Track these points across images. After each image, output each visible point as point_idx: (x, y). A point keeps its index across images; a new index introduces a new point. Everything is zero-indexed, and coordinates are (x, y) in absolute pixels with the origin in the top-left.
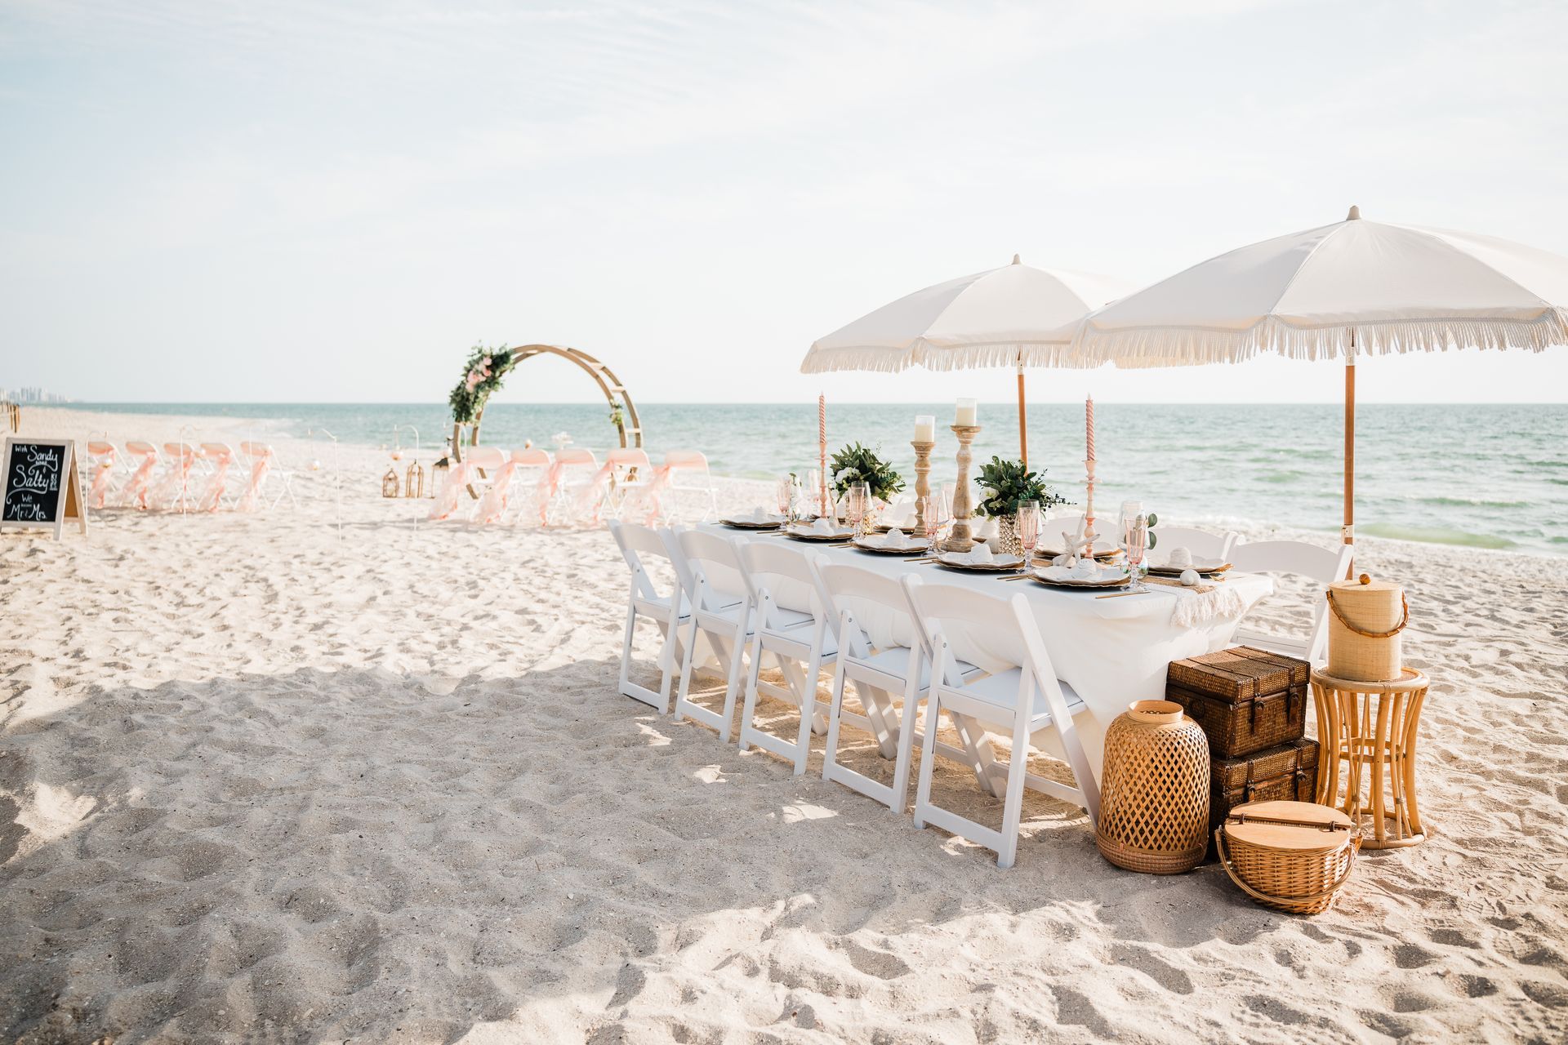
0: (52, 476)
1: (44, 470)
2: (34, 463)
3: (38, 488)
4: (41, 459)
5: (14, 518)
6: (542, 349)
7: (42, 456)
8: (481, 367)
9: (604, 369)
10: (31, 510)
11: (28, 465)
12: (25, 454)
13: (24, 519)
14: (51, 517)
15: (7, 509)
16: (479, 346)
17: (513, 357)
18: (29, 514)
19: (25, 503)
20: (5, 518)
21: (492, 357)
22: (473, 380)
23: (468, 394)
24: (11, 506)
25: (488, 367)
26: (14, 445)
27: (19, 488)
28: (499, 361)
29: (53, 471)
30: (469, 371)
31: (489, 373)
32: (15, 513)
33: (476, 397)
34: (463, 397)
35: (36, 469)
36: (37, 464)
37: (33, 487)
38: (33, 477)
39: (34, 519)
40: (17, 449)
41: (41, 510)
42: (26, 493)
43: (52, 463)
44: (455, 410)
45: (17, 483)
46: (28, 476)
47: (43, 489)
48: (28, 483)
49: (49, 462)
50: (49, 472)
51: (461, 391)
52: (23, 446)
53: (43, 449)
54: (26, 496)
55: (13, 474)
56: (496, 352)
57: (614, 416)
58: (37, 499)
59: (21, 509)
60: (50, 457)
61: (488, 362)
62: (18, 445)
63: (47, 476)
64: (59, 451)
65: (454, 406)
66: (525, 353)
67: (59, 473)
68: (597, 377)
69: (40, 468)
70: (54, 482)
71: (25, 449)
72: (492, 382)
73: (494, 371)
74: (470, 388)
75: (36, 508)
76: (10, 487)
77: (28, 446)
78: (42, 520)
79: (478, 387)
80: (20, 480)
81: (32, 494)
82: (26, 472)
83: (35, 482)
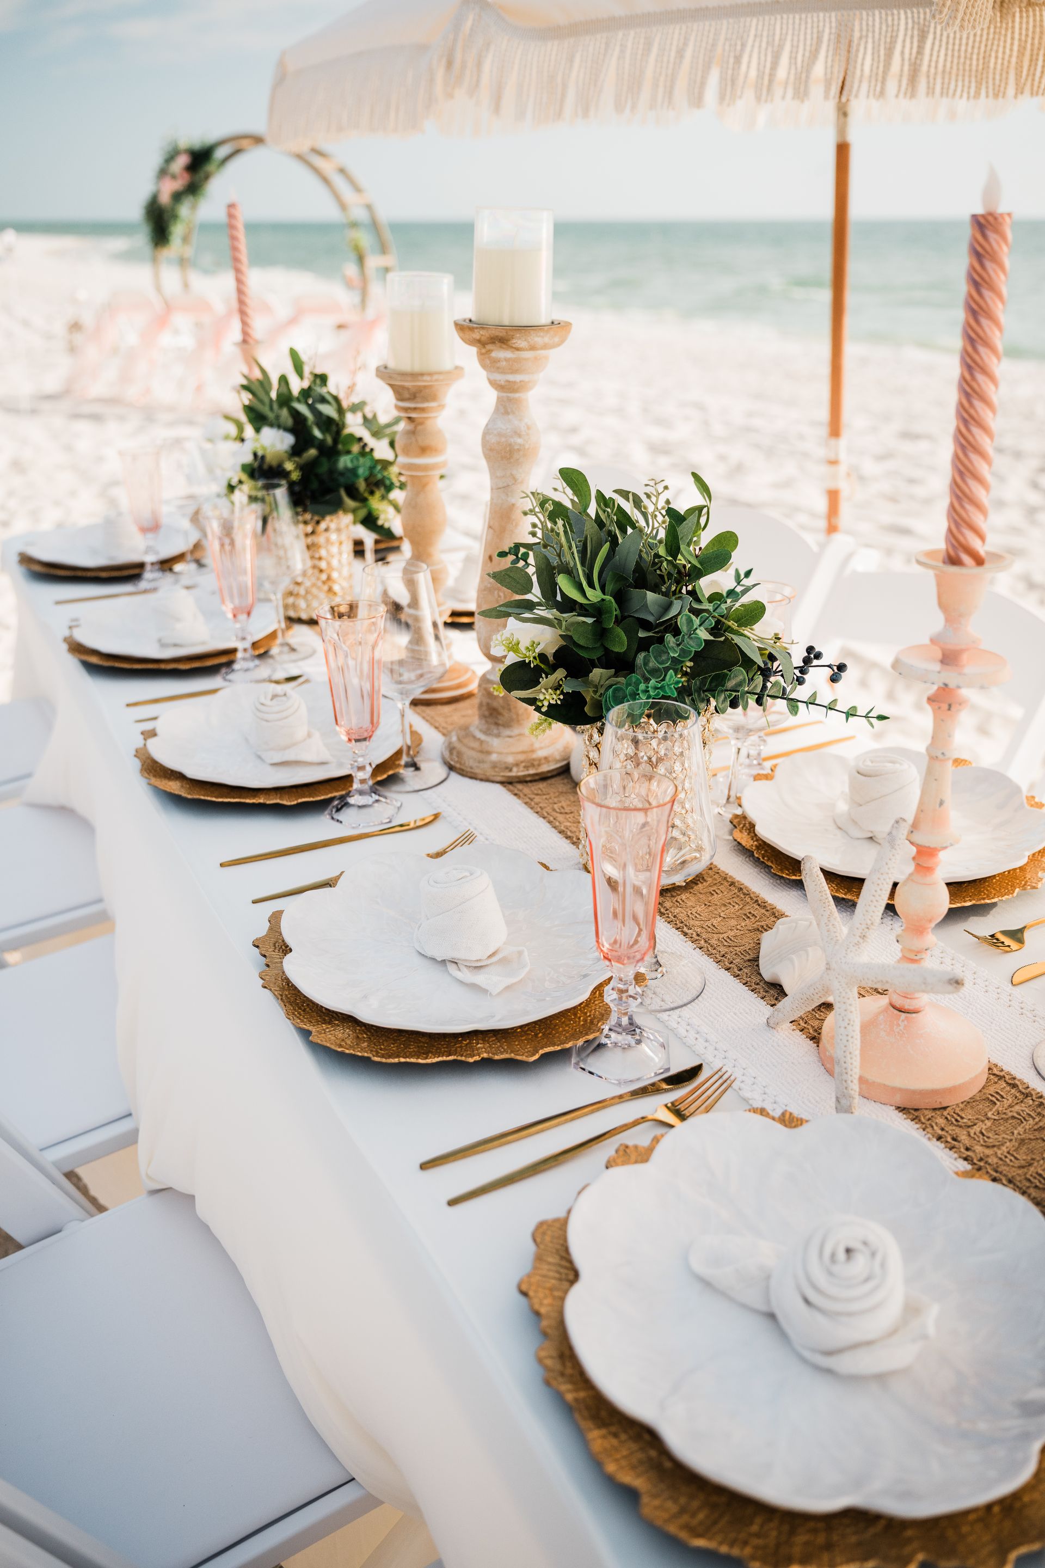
8: (178, 166)
9: (342, 171)
16: (173, 135)
17: (220, 153)
21: (190, 152)
22: (168, 188)
23: (164, 208)
25: (187, 168)
28: (201, 159)
30: (162, 173)
31: (189, 176)
33: (174, 212)
34: (158, 212)
44: (150, 230)
51: (155, 203)
56: (194, 146)
57: (350, 239)
61: (187, 159)
65: (148, 225)
66: (235, 147)
68: (326, 180)
72: (193, 189)
73: (194, 174)
74: (165, 199)
79: (177, 197)
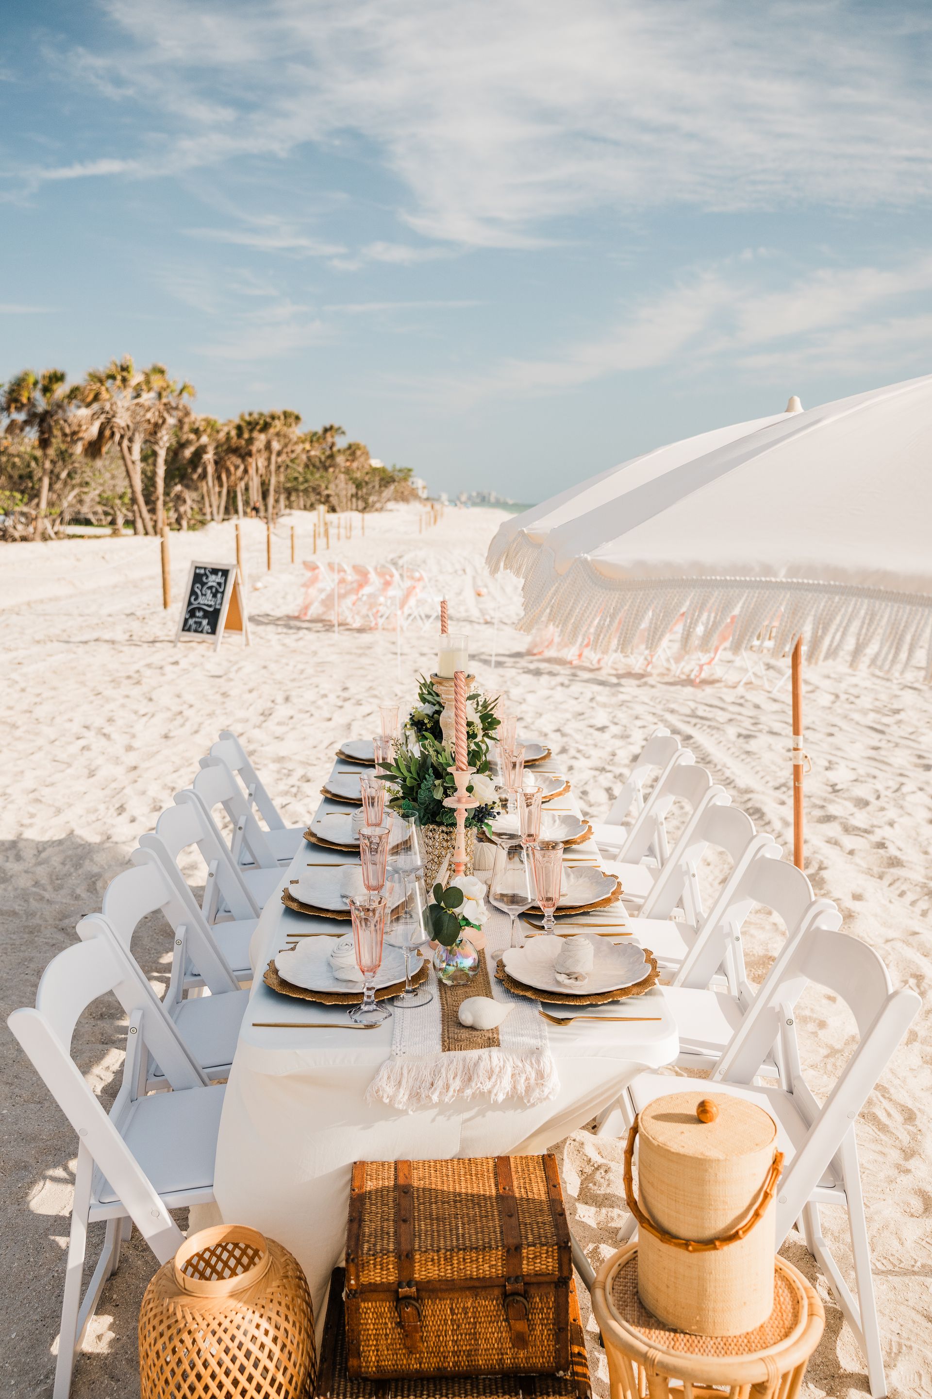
0: (219, 596)
1: (214, 590)
2: (208, 583)
3: (207, 605)
4: (213, 581)
5: (189, 630)
7: (214, 577)
10: (200, 623)
11: (203, 584)
12: (202, 575)
13: (196, 631)
14: (213, 632)
15: (186, 621)
18: (199, 627)
19: (198, 617)
20: (183, 630)
24: (188, 619)
26: (196, 568)
27: (195, 604)
29: (219, 590)
32: (190, 626)
35: (208, 588)
36: (210, 584)
37: (205, 604)
38: (206, 595)
39: (202, 632)
40: (198, 571)
41: (208, 624)
42: (200, 609)
43: (219, 584)
45: (195, 600)
46: (202, 595)
47: (210, 606)
48: (201, 600)
50: (217, 591)
53: (215, 571)
54: (199, 612)
55: (193, 593)
58: (206, 614)
59: (196, 623)
60: (219, 578)
62: (200, 568)
63: (215, 595)
64: (225, 573)
67: (224, 593)
69: (211, 588)
70: (219, 601)
71: (202, 571)
75: (205, 622)
76: (190, 603)
77: (205, 569)
78: (208, 633)
80: (197, 598)
81: (204, 610)
82: (201, 591)
83: (206, 600)
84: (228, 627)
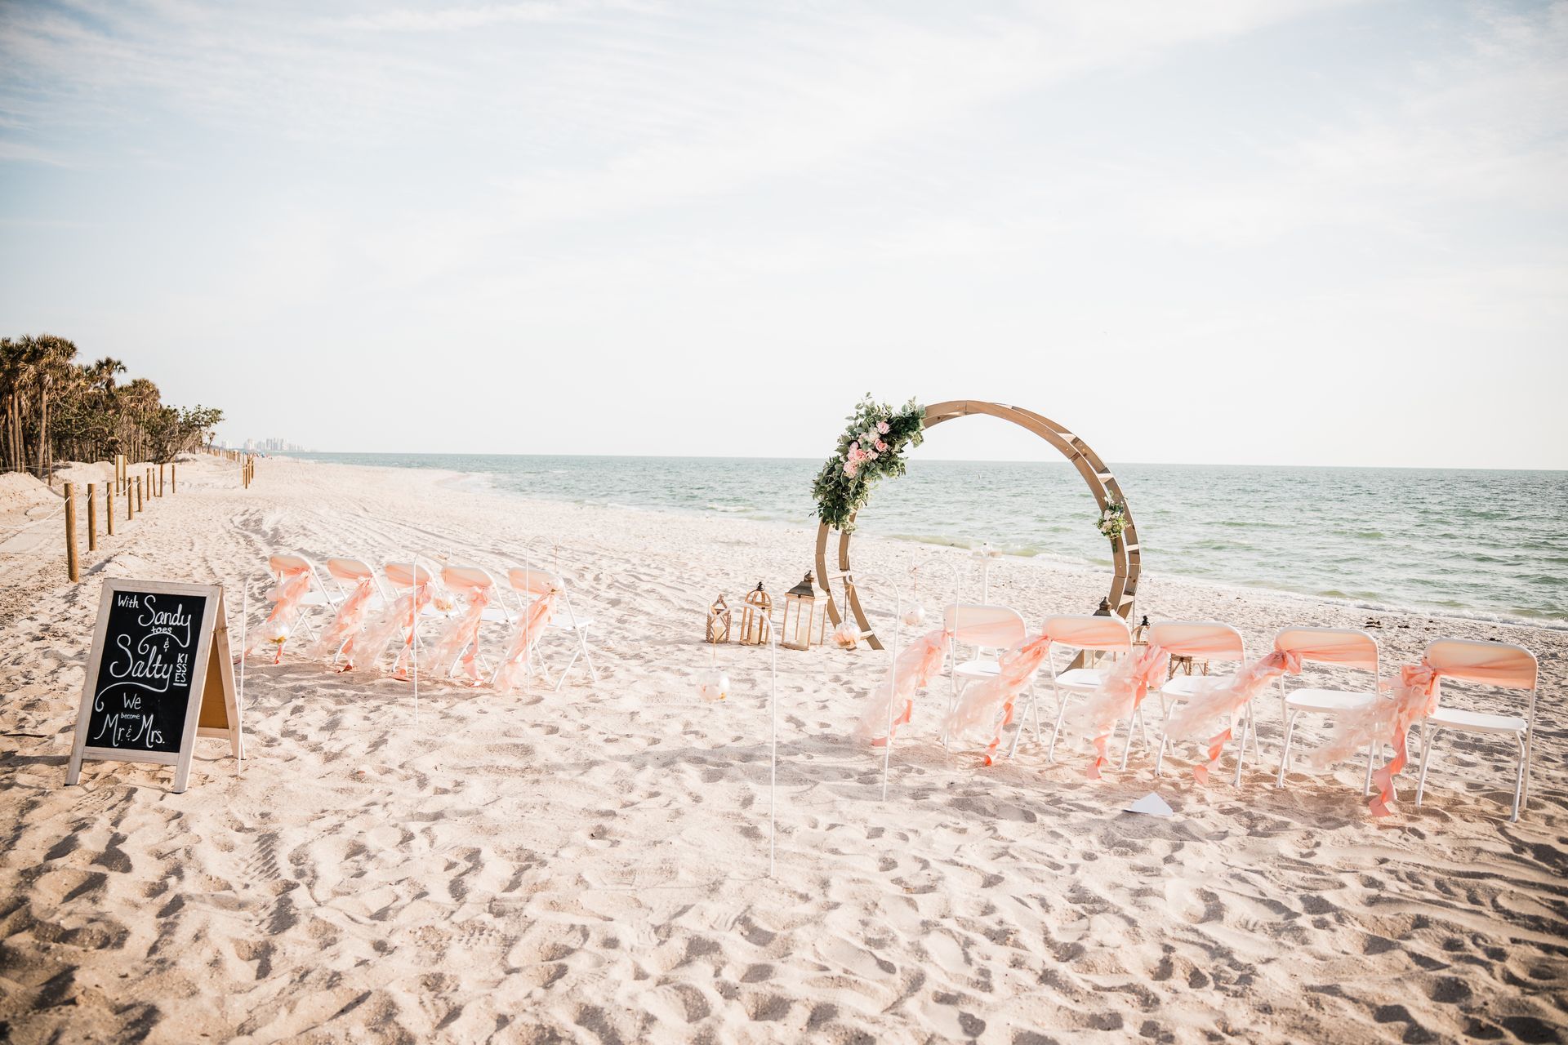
0: (180, 659)
1: (166, 646)
2: (148, 630)
3: (151, 682)
4: (163, 623)
5: (106, 743)
6: (969, 408)
7: (164, 616)
8: (873, 437)
10: (137, 724)
11: (138, 633)
12: (134, 612)
13: (125, 744)
14: (173, 744)
15: (96, 720)
16: (868, 402)
18: (134, 735)
19: (129, 711)
20: (90, 741)
21: (889, 421)
22: (856, 457)
23: (848, 480)
24: (103, 715)
25: (882, 437)
26: (116, 593)
27: (120, 680)
28: (903, 426)
29: (181, 647)
30: (850, 443)
31: (883, 447)
32: (110, 731)
33: (861, 485)
34: (838, 484)
35: (151, 642)
36: (155, 632)
37: (144, 680)
38: (146, 658)
39: (140, 746)
40: (121, 603)
41: (156, 726)
42: (132, 691)
43: (180, 631)
44: (821, 504)
45: (118, 670)
46: (137, 657)
47: (160, 683)
48: (136, 670)
49: (176, 629)
50: (175, 649)
51: (834, 475)
52: (131, 595)
53: (166, 602)
54: (130, 697)
55: (111, 652)
56: (896, 412)
57: (1108, 524)
58: (150, 703)
59: (122, 722)
60: (178, 619)
61: (884, 428)
62: (124, 594)
63: (170, 658)
64: (194, 606)
65: (820, 498)
66: (940, 414)
67: (192, 652)
69: (159, 640)
70: (182, 672)
71: (135, 603)
72: (885, 462)
73: (891, 444)
74: (850, 470)
75: (147, 722)
76: (104, 678)
77: (141, 596)
78: (156, 748)
80: (122, 666)
81: (142, 693)
82: (133, 649)
83: (149, 669)
84: (203, 724)
